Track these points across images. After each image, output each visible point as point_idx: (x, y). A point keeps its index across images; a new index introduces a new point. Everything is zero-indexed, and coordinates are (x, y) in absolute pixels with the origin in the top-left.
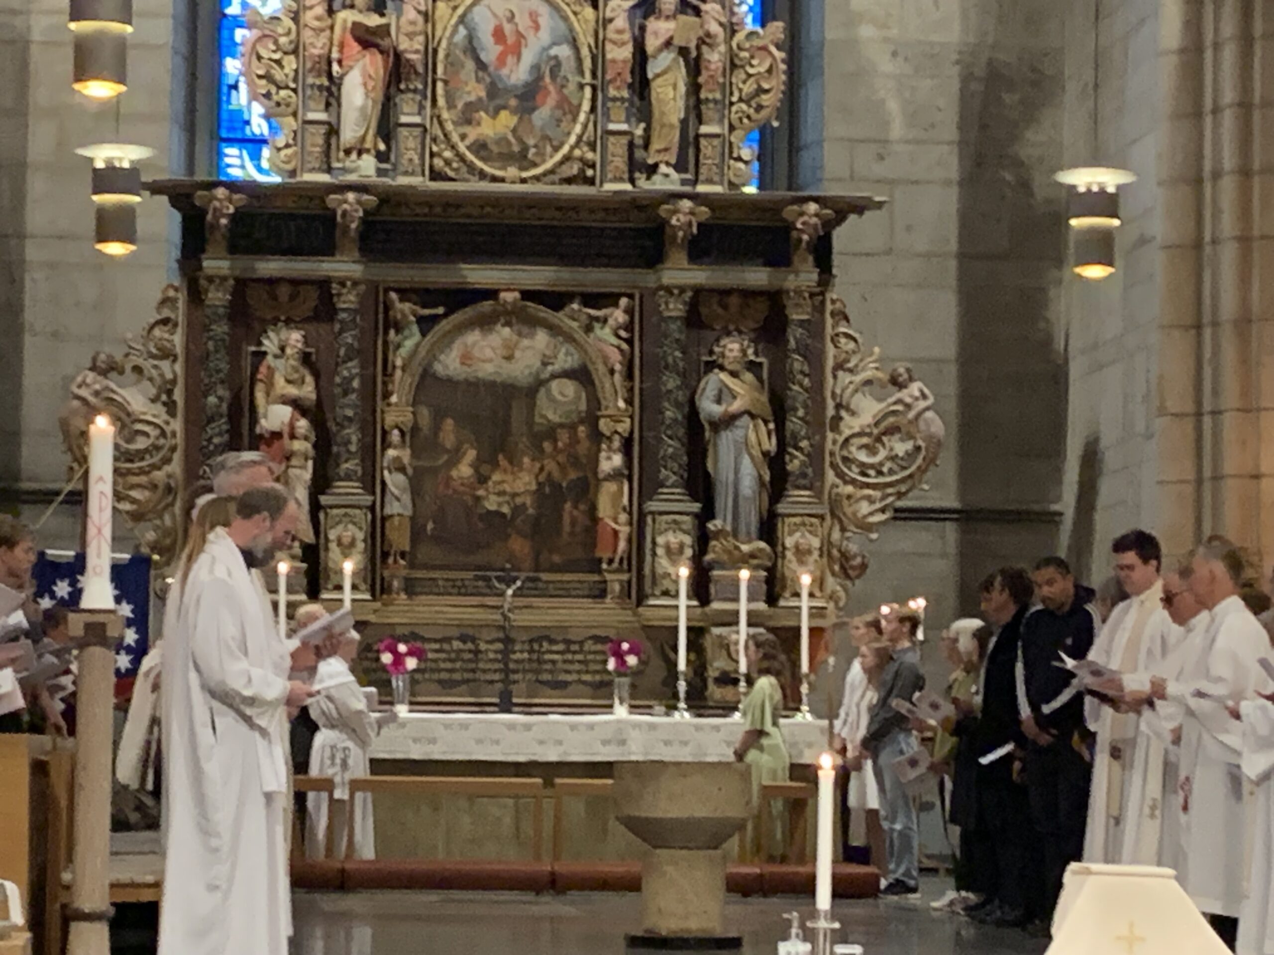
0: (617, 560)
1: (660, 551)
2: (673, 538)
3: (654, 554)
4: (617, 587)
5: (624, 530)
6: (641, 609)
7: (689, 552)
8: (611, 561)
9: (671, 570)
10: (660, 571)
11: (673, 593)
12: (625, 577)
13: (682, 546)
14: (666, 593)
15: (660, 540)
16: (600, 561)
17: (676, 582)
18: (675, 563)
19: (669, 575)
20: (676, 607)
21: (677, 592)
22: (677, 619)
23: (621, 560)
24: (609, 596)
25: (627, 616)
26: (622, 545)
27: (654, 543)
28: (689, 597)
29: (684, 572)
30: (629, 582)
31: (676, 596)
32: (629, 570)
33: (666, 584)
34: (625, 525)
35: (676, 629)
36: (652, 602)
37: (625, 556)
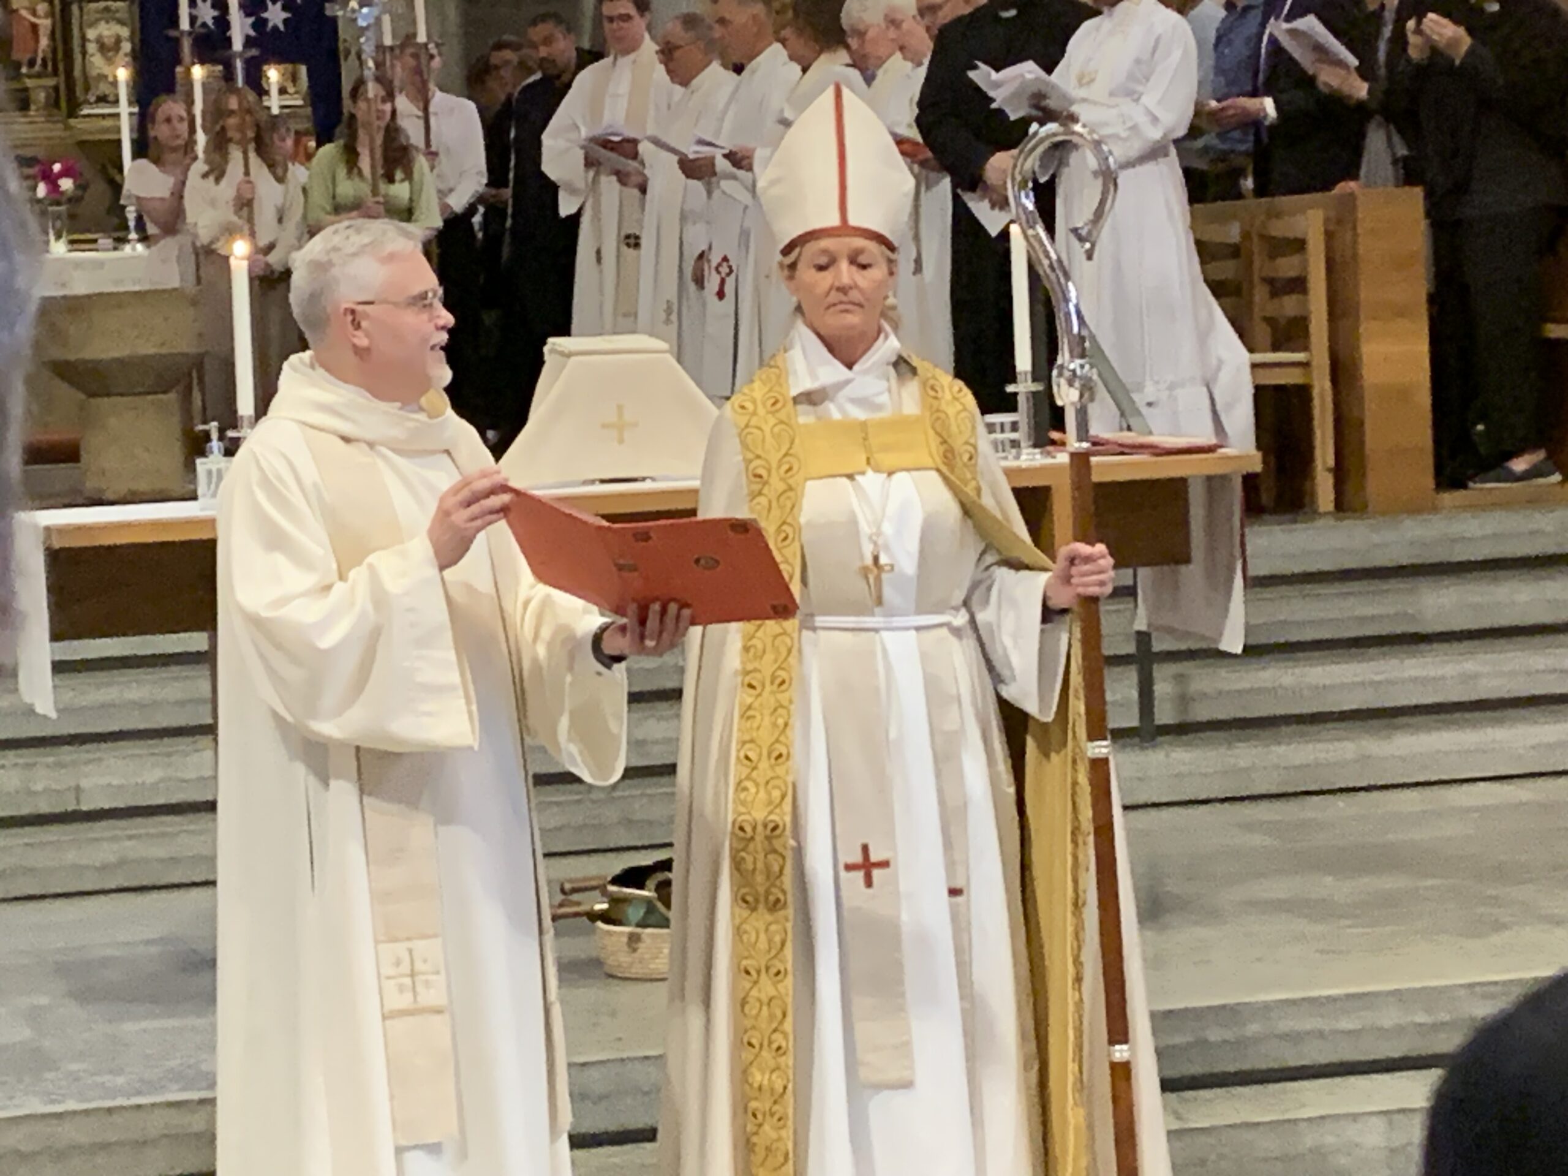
0: (39, 61)
1: (92, 48)
2: (107, 30)
3: (84, 53)
4: (42, 96)
5: (45, 24)
6: (72, 121)
7: (127, 47)
8: (32, 63)
9: (106, 70)
10: (94, 73)
11: (111, 98)
13: (118, 40)
14: (102, 99)
15: (91, 34)
16: (18, 65)
17: (115, 84)
18: (110, 61)
19: (106, 77)
20: (117, 116)
21: (117, 96)
22: (118, 130)
23: (44, 60)
24: (33, 107)
25: (57, 131)
26: (44, 42)
27: (84, 39)
28: (130, 104)
29: (123, 74)
30: (56, 89)
31: (116, 102)
32: (55, 72)
33: (103, 88)
34: (46, 17)
35: (119, 142)
36: (85, 112)
37: (50, 56)
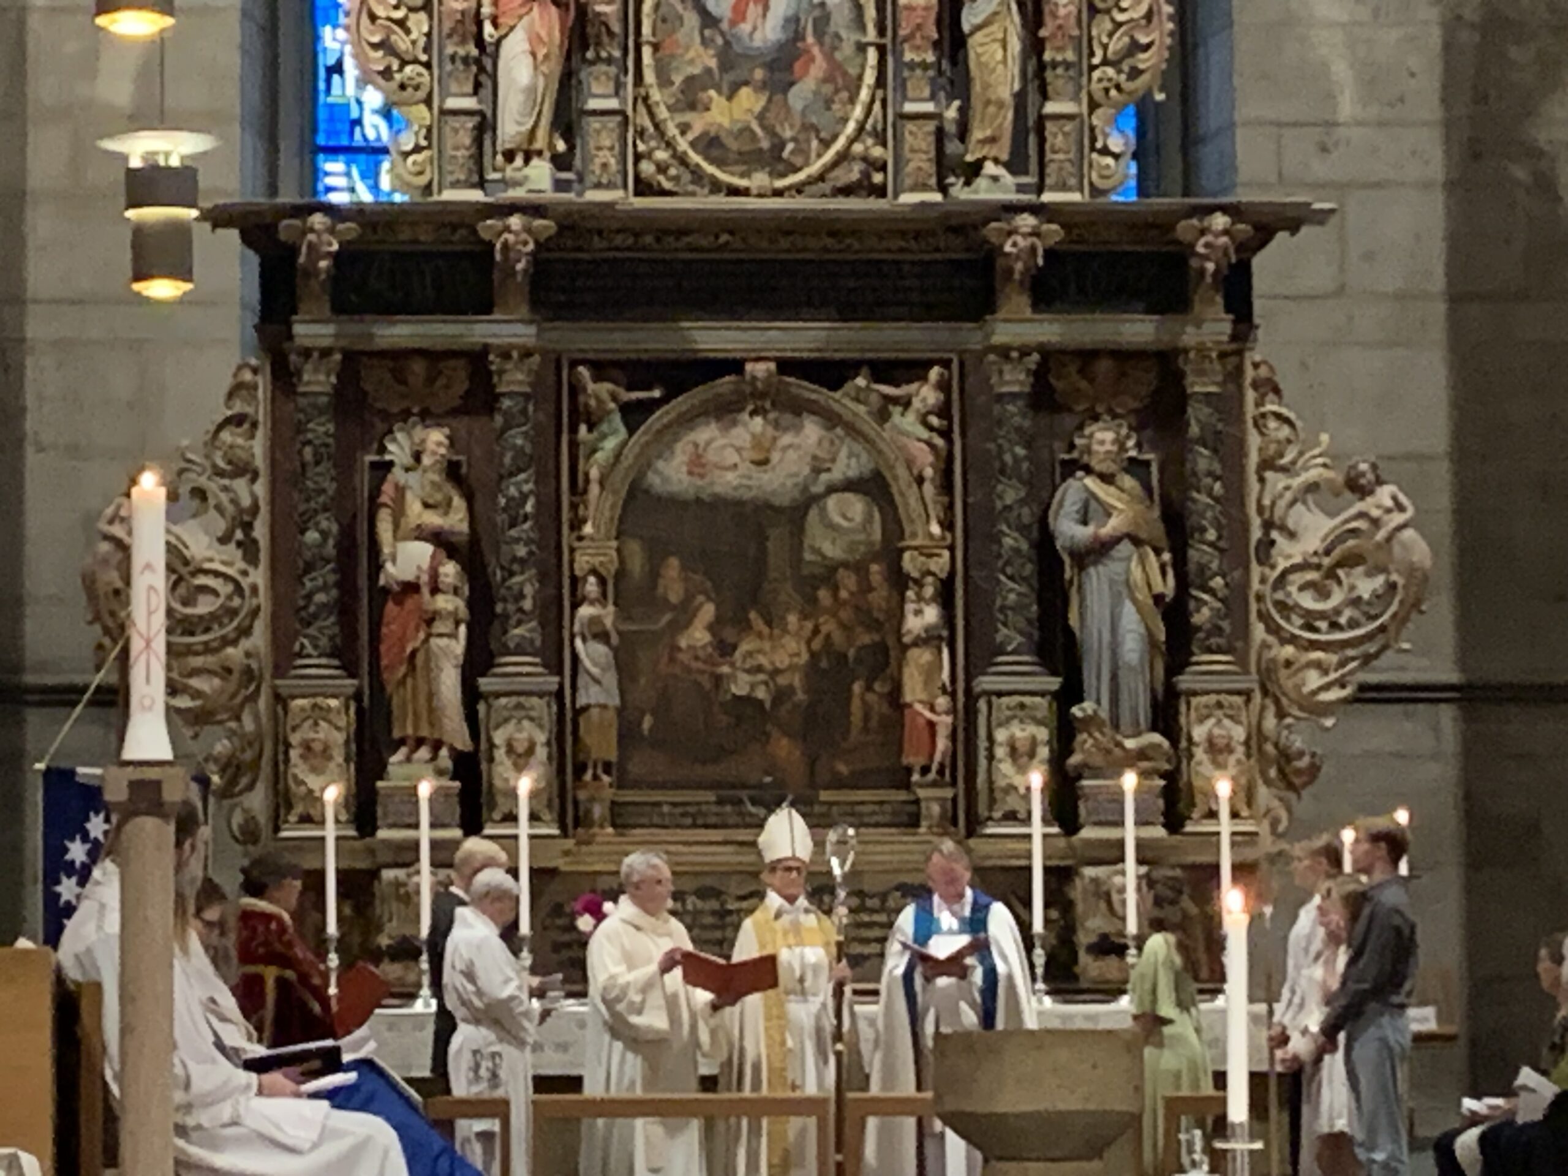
0: (935, 767)
1: (1000, 752)
2: (1021, 732)
3: (991, 757)
4: (936, 809)
5: (944, 721)
6: (972, 842)
7: (1044, 752)
8: (925, 770)
9: (1018, 781)
10: (1001, 783)
11: (1022, 815)
12: (948, 793)
13: (1034, 743)
14: (1011, 816)
15: (1001, 735)
16: (909, 771)
17: (1027, 796)
18: (1023, 770)
19: (1016, 789)
20: (1028, 837)
21: (1029, 813)
22: (1029, 855)
23: (942, 766)
24: (924, 823)
26: (942, 744)
27: (990, 738)
28: (1046, 822)
29: (1036, 779)
30: (954, 800)
31: (1027, 821)
32: (954, 783)
33: (1012, 802)
34: (947, 713)
35: (1029, 869)
36: (989, 831)
37: (948, 762)
